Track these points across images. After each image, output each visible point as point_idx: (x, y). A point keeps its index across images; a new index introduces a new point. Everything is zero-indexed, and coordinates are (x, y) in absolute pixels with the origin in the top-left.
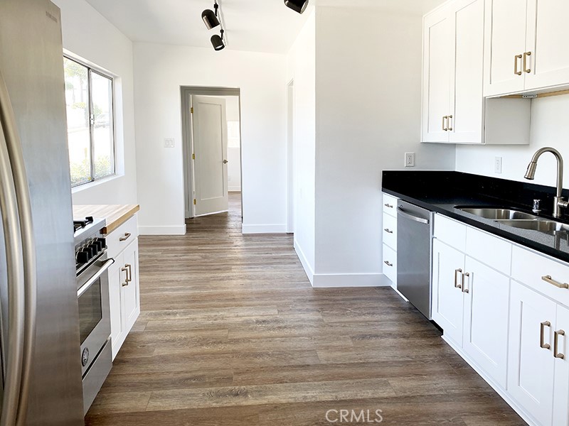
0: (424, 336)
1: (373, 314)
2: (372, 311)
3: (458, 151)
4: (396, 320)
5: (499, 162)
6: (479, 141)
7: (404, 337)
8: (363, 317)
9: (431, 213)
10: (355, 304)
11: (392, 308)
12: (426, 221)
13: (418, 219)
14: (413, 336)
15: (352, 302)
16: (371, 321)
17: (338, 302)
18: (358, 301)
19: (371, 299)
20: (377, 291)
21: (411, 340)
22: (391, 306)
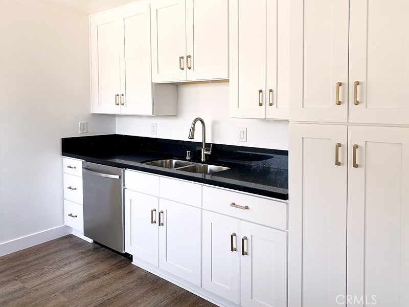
0: (120, 268)
1: (70, 263)
2: (67, 262)
3: (117, 119)
4: (92, 262)
5: (154, 127)
6: (151, 114)
7: (106, 274)
8: (62, 269)
9: (122, 170)
10: (48, 260)
11: (82, 252)
12: (117, 177)
13: (104, 175)
14: (111, 271)
15: (45, 259)
16: (71, 271)
17: (31, 264)
18: (50, 256)
19: (60, 250)
20: (62, 241)
21: (112, 275)
22: (81, 251)
